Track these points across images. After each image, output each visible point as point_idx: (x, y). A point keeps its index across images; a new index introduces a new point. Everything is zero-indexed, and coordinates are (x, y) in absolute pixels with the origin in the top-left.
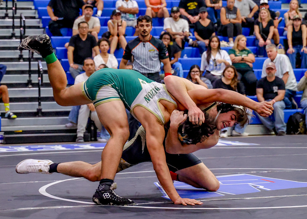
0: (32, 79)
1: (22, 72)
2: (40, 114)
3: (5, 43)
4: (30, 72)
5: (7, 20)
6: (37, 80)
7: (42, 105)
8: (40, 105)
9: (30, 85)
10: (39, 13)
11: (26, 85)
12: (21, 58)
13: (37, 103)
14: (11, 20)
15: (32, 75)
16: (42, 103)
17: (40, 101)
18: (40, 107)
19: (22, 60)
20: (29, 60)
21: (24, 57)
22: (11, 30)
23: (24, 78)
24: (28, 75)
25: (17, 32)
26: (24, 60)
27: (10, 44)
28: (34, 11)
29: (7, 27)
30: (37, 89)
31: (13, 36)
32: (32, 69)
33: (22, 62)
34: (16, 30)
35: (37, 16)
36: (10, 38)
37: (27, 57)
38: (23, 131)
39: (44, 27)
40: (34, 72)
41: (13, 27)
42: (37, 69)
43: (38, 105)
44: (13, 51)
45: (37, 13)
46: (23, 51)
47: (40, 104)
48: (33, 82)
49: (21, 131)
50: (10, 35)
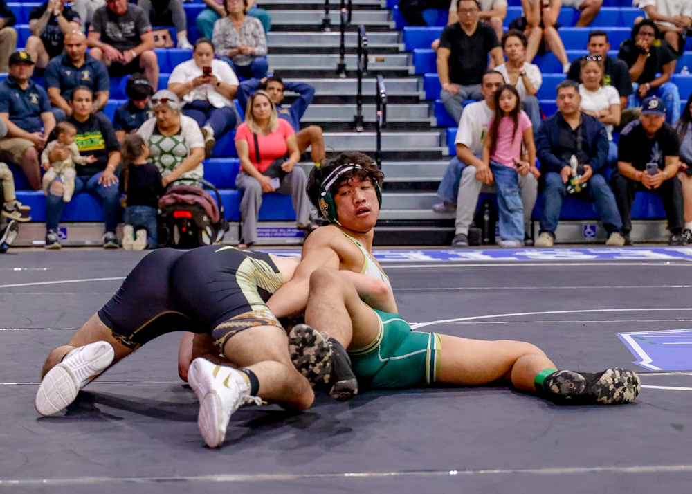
0: (363, 113)
1: (344, 100)
3: (308, 39)
4: (360, 100)
6: (375, 115)
7: (383, 167)
9: (360, 125)
11: (351, 126)
12: (341, 70)
15: (364, 106)
16: (383, 163)
17: (379, 160)
19: (343, 75)
20: (358, 74)
21: (348, 68)
22: (323, 12)
23: (346, 113)
24: (355, 106)
25: (335, 16)
26: (349, 74)
27: (319, 42)
29: (315, 7)
30: (375, 134)
31: (326, 25)
32: (364, 93)
33: (343, 79)
34: (331, 12)
36: (320, 28)
37: (355, 68)
39: (389, 8)
40: (368, 100)
41: (327, 7)
42: (374, 93)
44: (325, 56)
46: (346, 56)
48: (365, 120)
50: (319, 22)
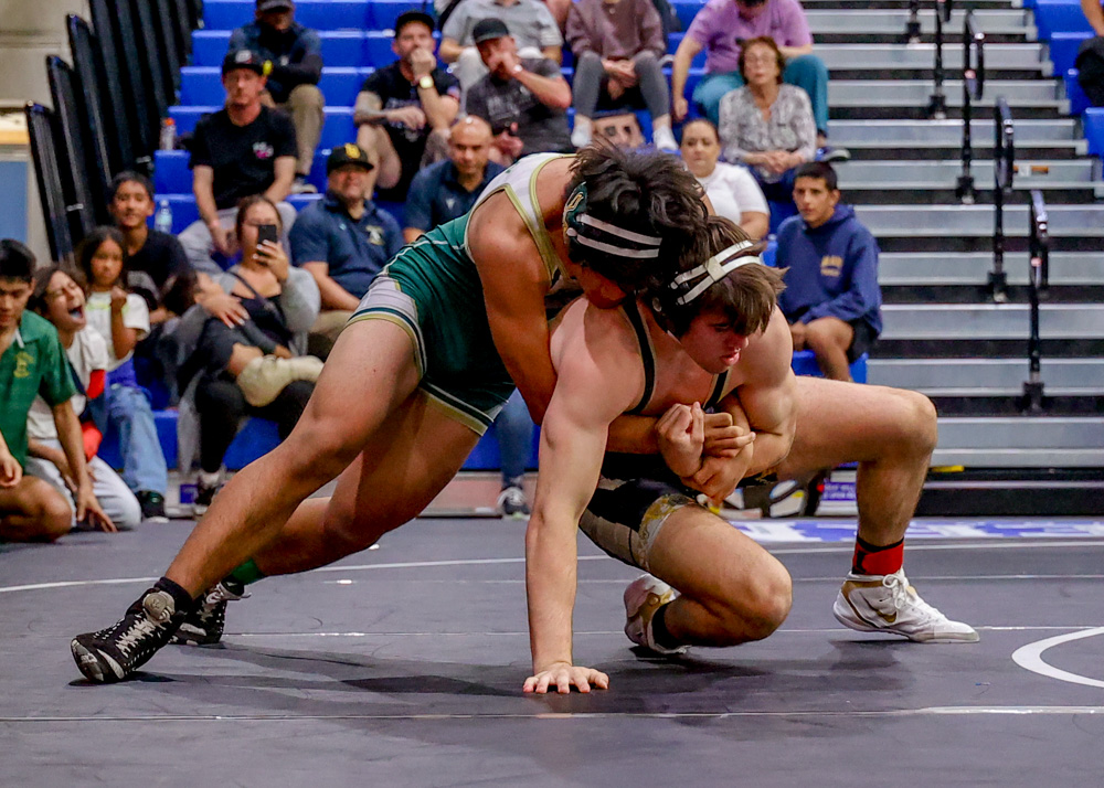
0: (1006, 267)
1: (970, 243)
2: (1035, 406)
3: (906, 133)
4: (999, 244)
5: (916, 46)
6: (1026, 269)
7: (1042, 368)
8: (1038, 370)
9: (1000, 291)
10: (1038, 22)
11: (982, 293)
12: (965, 188)
13: (1026, 362)
14: (932, 47)
15: (1007, 255)
16: (1043, 361)
17: (1035, 354)
18: (1035, 375)
19: (968, 199)
20: (998, 197)
21: (978, 185)
22: (930, 84)
23: (974, 268)
24: (990, 255)
25: (953, 92)
26: (979, 197)
27: (922, 139)
28: (1021, 13)
29: (917, 74)
30: (1027, 307)
31: (936, 106)
32: (1008, 231)
33: (968, 206)
34: (947, 83)
35: (1031, 31)
36: (926, 113)
37: (991, 185)
38: (966, 469)
39: (1058, 75)
40: (1016, 244)
41: (939, 74)
42: (1025, 231)
43: (1027, 369)
44: (934, 164)
45: (1031, 19)
46: (974, 163)
47: (1034, 367)
48: (1010, 281)
49: (959, 468)
50: (925, 102)
